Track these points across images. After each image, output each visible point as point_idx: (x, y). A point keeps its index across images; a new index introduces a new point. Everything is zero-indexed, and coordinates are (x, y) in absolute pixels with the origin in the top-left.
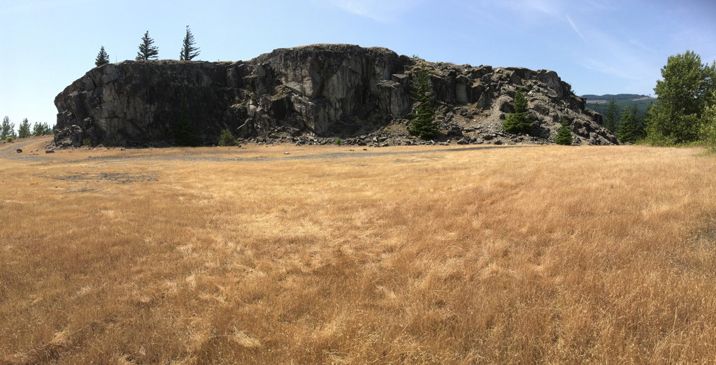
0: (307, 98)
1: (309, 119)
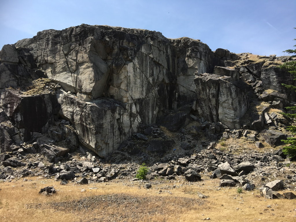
0: (85, 96)
1: (85, 130)
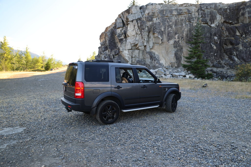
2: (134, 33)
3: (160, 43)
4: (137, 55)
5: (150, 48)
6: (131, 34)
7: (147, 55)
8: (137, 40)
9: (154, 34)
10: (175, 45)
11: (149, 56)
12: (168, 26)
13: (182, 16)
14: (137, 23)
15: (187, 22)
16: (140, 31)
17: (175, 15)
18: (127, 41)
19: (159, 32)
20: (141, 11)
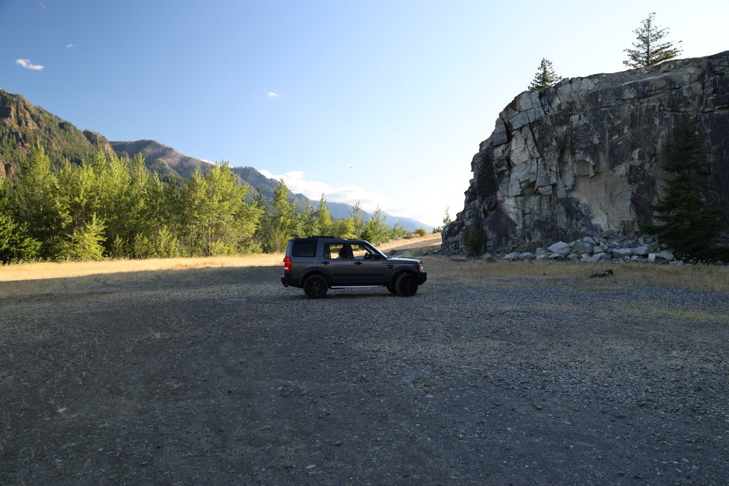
2: (525, 157)
3: (591, 176)
4: (535, 208)
5: (567, 188)
6: (519, 160)
7: (559, 208)
8: (532, 173)
9: (573, 154)
10: (632, 177)
11: (562, 209)
12: (609, 132)
13: (651, 98)
14: (532, 132)
15: (665, 112)
16: (539, 151)
17: (629, 101)
18: (512, 176)
19: (587, 147)
20: (543, 101)
